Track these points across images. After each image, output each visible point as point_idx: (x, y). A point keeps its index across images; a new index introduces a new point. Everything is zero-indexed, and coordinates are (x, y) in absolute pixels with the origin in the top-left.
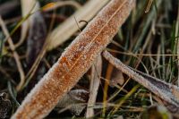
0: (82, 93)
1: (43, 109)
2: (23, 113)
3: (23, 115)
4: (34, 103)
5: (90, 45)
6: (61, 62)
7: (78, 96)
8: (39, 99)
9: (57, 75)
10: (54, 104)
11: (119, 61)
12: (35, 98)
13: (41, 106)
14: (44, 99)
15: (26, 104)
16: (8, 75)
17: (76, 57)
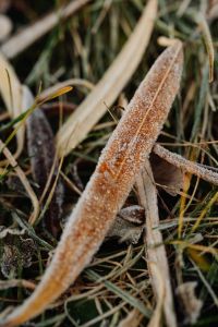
0: (137, 211)
1: (91, 242)
2: (66, 252)
3: (67, 256)
4: (78, 235)
5: (135, 139)
6: (101, 171)
7: (132, 216)
8: (84, 228)
9: (100, 190)
10: (104, 233)
11: (180, 157)
12: (77, 228)
13: (89, 238)
14: (90, 227)
15: (68, 238)
16: (9, 204)
17: (119, 160)
